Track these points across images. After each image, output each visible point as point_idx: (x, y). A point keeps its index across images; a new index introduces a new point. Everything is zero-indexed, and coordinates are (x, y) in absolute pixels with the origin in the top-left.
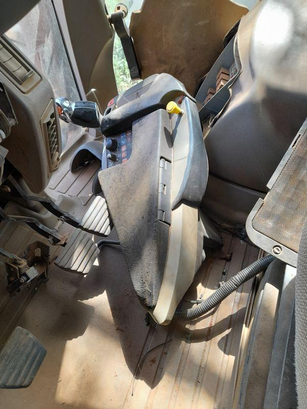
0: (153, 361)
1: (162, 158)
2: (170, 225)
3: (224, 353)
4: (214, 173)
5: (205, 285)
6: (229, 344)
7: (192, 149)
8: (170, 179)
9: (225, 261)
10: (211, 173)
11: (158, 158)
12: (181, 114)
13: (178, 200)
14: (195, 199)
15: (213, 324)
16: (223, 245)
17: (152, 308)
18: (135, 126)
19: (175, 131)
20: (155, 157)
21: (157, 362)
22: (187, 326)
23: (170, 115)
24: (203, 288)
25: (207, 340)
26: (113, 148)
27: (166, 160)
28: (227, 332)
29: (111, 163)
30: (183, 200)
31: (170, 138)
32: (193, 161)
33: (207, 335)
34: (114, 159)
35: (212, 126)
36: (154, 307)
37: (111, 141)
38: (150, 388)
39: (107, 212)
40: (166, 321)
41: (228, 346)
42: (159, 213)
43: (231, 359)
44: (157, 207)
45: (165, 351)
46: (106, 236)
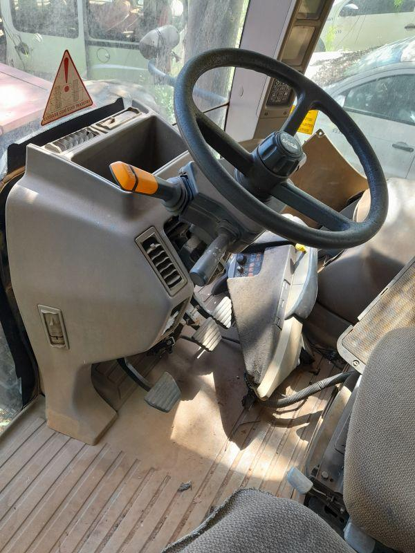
0: (244, 432)
1: (285, 280)
2: (281, 329)
3: (301, 438)
4: (319, 302)
5: (293, 388)
6: (305, 433)
7: (308, 279)
8: (287, 297)
9: (312, 374)
10: (317, 301)
11: (283, 280)
12: (305, 252)
13: (291, 313)
14: (302, 316)
15: (295, 417)
16: (314, 361)
17: (257, 385)
18: (267, 252)
19: (297, 263)
20: (281, 278)
21: (247, 434)
22: (274, 414)
23: (296, 251)
24: (291, 390)
25: (288, 428)
26: (242, 263)
27: (287, 282)
28: (306, 424)
29: (238, 274)
30: (294, 315)
31: (293, 267)
32: (308, 288)
33: (290, 424)
34: (241, 272)
35: (326, 265)
36: (259, 384)
37: (242, 256)
38: (239, 449)
39: (231, 311)
40: (266, 397)
41: (303, 434)
42: (276, 319)
43: (306, 443)
44: (275, 314)
45: (254, 428)
46: (227, 328)
